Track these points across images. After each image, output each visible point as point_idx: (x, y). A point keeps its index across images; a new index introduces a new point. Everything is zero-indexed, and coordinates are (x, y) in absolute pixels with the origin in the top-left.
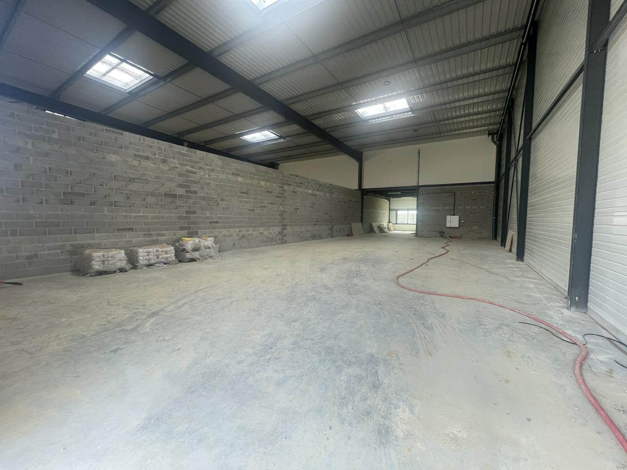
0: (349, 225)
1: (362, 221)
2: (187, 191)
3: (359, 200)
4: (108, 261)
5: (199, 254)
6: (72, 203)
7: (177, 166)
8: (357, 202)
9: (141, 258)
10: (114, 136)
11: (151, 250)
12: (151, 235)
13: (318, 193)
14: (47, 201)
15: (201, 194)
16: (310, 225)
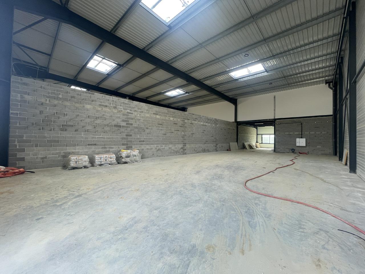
0: (228, 144)
1: (237, 141)
2: (127, 124)
3: (235, 129)
4: (79, 161)
5: (130, 160)
6: (66, 130)
7: (122, 110)
8: (234, 129)
9: (97, 161)
10: (90, 95)
11: (102, 156)
12: (105, 148)
13: (207, 124)
14: (54, 129)
15: (135, 125)
16: (201, 144)
